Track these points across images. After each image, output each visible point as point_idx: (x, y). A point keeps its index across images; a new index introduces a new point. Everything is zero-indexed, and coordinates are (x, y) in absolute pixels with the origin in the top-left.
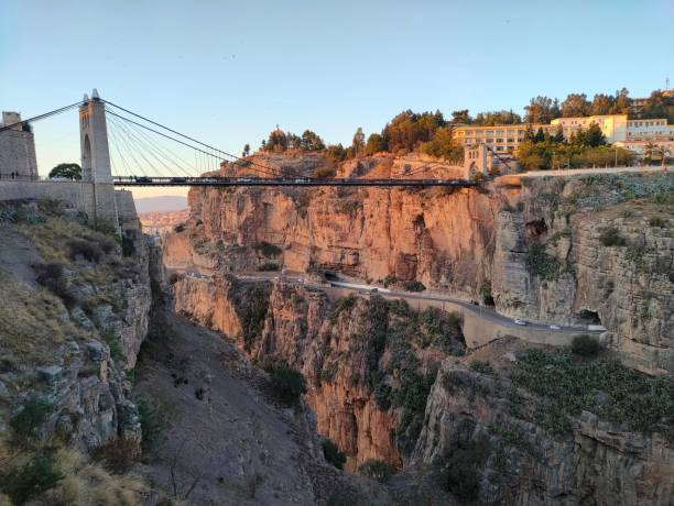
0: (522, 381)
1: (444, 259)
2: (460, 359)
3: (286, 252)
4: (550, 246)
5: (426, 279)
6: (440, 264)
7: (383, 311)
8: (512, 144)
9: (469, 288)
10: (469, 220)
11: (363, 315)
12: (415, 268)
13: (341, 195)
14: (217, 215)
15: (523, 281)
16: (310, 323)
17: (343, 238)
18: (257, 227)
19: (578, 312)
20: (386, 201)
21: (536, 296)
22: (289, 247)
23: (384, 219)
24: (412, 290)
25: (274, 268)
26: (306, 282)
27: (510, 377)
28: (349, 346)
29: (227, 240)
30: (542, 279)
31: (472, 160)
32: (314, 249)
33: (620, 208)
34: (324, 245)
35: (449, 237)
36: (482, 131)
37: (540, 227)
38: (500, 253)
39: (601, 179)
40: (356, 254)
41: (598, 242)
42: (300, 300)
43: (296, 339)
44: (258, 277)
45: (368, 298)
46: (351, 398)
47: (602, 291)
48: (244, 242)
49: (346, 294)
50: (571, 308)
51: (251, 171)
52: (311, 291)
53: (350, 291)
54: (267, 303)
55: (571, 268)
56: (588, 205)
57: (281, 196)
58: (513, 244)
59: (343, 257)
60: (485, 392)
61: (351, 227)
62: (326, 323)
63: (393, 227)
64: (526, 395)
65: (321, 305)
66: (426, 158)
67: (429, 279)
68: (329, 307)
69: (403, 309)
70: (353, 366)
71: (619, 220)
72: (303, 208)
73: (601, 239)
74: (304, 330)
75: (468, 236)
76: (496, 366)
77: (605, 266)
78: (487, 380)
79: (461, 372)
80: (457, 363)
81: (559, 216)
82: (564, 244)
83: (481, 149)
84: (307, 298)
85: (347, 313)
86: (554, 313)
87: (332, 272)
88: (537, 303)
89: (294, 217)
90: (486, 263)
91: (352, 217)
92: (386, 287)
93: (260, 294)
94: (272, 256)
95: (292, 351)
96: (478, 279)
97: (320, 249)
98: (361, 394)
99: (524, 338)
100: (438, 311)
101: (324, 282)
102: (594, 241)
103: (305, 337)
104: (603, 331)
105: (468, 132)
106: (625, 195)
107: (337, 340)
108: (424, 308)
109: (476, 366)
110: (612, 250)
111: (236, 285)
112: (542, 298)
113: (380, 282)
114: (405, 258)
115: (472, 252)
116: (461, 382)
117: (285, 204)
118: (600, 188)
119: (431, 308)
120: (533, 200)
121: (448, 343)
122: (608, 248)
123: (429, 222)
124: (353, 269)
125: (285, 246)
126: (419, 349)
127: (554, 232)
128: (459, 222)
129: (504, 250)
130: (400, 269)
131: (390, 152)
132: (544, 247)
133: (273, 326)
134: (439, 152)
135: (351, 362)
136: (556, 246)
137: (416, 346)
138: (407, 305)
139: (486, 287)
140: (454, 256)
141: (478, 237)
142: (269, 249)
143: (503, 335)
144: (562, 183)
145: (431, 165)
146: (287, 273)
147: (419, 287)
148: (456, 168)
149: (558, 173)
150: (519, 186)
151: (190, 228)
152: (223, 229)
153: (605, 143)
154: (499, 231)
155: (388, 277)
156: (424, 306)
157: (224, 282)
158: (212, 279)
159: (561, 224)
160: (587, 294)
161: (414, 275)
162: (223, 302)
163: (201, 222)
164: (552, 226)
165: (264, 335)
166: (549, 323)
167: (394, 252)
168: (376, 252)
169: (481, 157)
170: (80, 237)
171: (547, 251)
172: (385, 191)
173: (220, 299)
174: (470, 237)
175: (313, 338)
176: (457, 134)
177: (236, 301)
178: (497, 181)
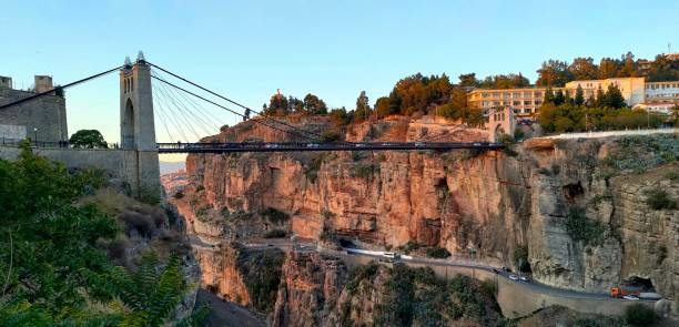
1: (470, 224)
3: (294, 218)
4: (590, 209)
5: (451, 245)
6: (466, 229)
7: (408, 280)
8: (529, 107)
9: (499, 254)
10: (497, 184)
11: (387, 284)
12: (438, 235)
13: (356, 159)
15: (565, 247)
16: (327, 294)
17: (360, 203)
18: (264, 192)
19: (627, 279)
20: (405, 165)
21: (580, 262)
22: (297, 213)
23: (403, 182)
24: (437, 257)
25: (282, 235)
26: (319, 248)
28: (375, 318)
29: (232, 206)
30: (584, 245)
31: (498, 122)
32: (329, 215)
33: (663, 170)
34: (340, 211)
35: (475, 200)
36: (498, 94)
37: (575, 190)
38: (538, 218)
39: (637, 141)
40: (374, 219)
41: (645, 206)
42: (316, 269)
43: (313, 310)
44: (265, 245)
45: (391, 266)
47: (655, 257)
48: (250, 209)
49: (365, 261)
50: (619, 275)
51: (254, 135)
52: (327, 259)
53: (370, 259)
54: (279, 274)
55: (615, 233)
56: (627, 167)
57: (289, 160)
58: (552, 209)
59: (359, 223)
61: (368, 193)
62: (345, 293)
63: (413, 190)
65: (338, 274)
66: (442, 121)
67: (455, 245)
68: (347, 276)
69: (430, 277)
71: (666, 183)
72: (313, 172)
73: (649, 202)
74: (321, 301)
75: (496, 199)
77: (654, 230)
81: (597, 179)
82: (605, 208)
83: (507, 112)
84: (323, 266)
85: (369, 283)
86: (601, 281)
87: (347, 238)
88: (581, 269)
89: (303, 182)
90: (518, 226)
91: (369, 182)
92: (407, 254)
93: (272, 263)
94: (280, 223)
96: (509, 244)
97: (334, 215)
99: (573, 308)
100: (467, 278)
101: (340, 249)
102: (641, 205)
103: (322, 309)
104: (658, 299)
105: (485, 95)
106: (663, 157)
107: (359, 311)
108: (452, 276)
110: (662, 214)
111: (245, 254)
112: (586, 265)
113: (401, 248)
114: (427, 223)
115: (502, 216)
117: (292, 169)
118: (637, 149)
119: (460, 275)
120: (568, 163)
121: (483, 312)
122: (657, 212)
123: (453, 186)
124: (370, 236)
125: (293, 212)
126: (451, 321)
127: (593, 195)
128: (486, 185)
129: (543, 214)
130: (422, 235)
131: (403, 115)
132: (583, 211)
133: (287, 297)
134: (456, 114)
136: (597, 209)
137: (447, 316)
138: (433, 273)
139: (522, 254)
140: (482, 221)
141: (508, 201)
142: (276, 215)
143: (548, 304)
144: (597, 145)
145: (449, 128)
146: (296, 240)
147: (444, 254)
148: (476, 130)
149: (591, 135)
150: (549, 149)
151: (189, 194)
152: (228, 195)
153: (625, 105)
154: (536, 196)
155: (409, 243)
156: (452, 273)
157: (232, 251)
158: (218, 249)
159: (600, 186)
160: (637, 259)
161: (438, 241)
162: (230, 272)
163: (202, 188)
164: (590, 190)
165: (277, 307)
166: (596, 291)
167: (415, 217)
168: (395, 217)
169: (507, 120)
170: (132, 209)
171: (588, 215)
172: (404, 154)
173: (227, 270)
174: (498, 201)
175: (331, 309)
176: (473, 97)
177: (245, 271)
178: (526, 143)
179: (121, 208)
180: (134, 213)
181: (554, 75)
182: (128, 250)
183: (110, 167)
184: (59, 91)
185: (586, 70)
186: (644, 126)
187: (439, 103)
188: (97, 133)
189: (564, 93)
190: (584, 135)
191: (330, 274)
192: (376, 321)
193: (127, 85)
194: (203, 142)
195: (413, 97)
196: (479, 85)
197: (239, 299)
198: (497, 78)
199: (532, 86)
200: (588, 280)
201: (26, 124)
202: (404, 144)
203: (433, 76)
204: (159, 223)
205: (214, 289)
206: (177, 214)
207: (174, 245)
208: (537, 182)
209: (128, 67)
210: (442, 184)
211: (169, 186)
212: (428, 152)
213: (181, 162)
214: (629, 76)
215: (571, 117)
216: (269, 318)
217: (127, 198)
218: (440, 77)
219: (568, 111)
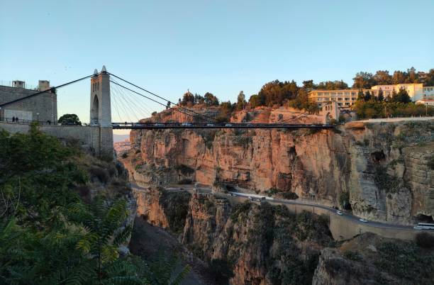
0: (385, 267)
1: (311, 177)
2: (335, 249)
3: (197, 172)
4: (390, 169)
5: (298, 191)
6: (308, 180)
7: (270, 213)
8: (348, 101)
9: (330, 198)
10: (328, 151)
11: (257, 216)
12: (290, 184)
13: (237, 134)
14: (151, 146)
15: (374, 193)
16: (218, 221)
17: (239, 162)
18: (178, 155)
19: (415, 215)
20: (268, 138)
21: (384, 203)
22: (199, 168)
23: (267, 150)
24: (289, 199)
25: (189, 182)
26: (213, 192)
27: (375, 264)
28: (248, 238)
29: (158, 163)
30: (387, 192)
31: (328, 111)
32: (219, 170)
34: (226, 167)
35: (314, 162)
36: (328, 93)
37: (379, 156)
38: (355, 174)
39: (419, 124)
40: (248, 173)
41: (426, 167)
42: (211, 205)
43: (208, 233)
44: (177, 189)
45: (259, 204)
46: (250, 277)
48: (169, 165)
49: (242, 200)
50: (410, 213)
51: (173, 118)
52: (218, 198)
53: (246, 199)
54: (187, 208)
55: (407, 185)
56: (413, 141)
57: (194, 134)
58: (364, 168)
59: (239, 175)
60: (358, 276)
61: (245, 155)
62: (229, 221)
63: (273, 154)
64: (388, 277)
65: (225, 208)
66: (292, 110)
67: (301, 191)
68: (231, 210)
69: (284, 211)
70: (251, 253)
72: (209, 142)
73: (428, 164)
74: (213, 226)
75: (328, 161)
76: (363, 255)
78: (358, 265)
79: (338, 260)
80: (334, 252)
81: (394, 149)
82: (400, 169)
83: (334, 105)
84: (215, 203)
85: (245, 215)
86: (398, 216)
87: (231, 185)
88: (385, 209)
89: (203, 148)
90: (342, 179)
91: (245, 148)
92: (270, 196)
93: (182, 200)
94: (188, 174)
95: (205, 242)
96: (337, 191)
97: (223, 170)
98: (258, 274)
99: (379, 234)
100: (309, 213)
101: (226, 192)
102: (423, 166)
103: (214, 232)
105: (319, 94)
107: (238, 233)
108: (299, 211)
109: (349, 255)
111: (165, 194)
112: (388, 205)
113: (266, 192)
114: (283, 176)
115: (332, 172)
116: (339, 267)
117: (196, 140)
118: (420, 130)
119: (304, 211)
120: (375, 138)
121: (320, 236)
123: (299, 152)
124: (246, 184)
125: (196, 168)
126: (299, 241)
127: (391, 160)
128: (321, 152)
129: (359, 171)
130: (280, 184)
131: (267, 106)
132: (385, 169)
133: (192, 223)
134: (301, 106)
135: (250, 250)
136: (394, 169)
137: (296, 238)
138: (287, 209)
139: (345, 197)
140: (318, 175)
141: (335, 162)
142: (186, 170)
143: (363, 231)
144: (393, 127)
145: (297, 115)
146: (198, 186)
147: (294, 196)
148: (314, 116)
149: (389, 120)
150: (362, 129)
151: (131, 155)
152: (155, 156)
153: (411, 101)
154: (354, 159)
155: (271, 189)
156: (299, 210)
157: (157, 192)
158: (149, 191)
159: (396, 154)
160: (422, 202)
161: (290, 188)
162: (156, 206)
163: (139, 151)
164: (389, 155)
165: (185, 230)
166: (395, 223)
167: (275, 172)
168: (262, 172)
169: (334, 110)
170: (95, 164)
171: (388, 172)
172: (268, 131)
173: (154, 205)
174: (329, 162)
175: (220, 232)
176: (312, 95)
177: (165, 206)
178: (347, 125)
179: (88, 163)
180: (96, 167)
181: (364, 81)
182: (92, 191)
183: (83, 138)
184: (53, 90)
185: (385, 79)
186: (424, 114)
187: (290, 99)
188: (75, 116)
189: (371, 93)
190: (384, 120)
191: (220, 209)
192: (250, 240)
193: (95, 86)
194: (141, 122)
195: (274, 95)
196: (316, 88)
197: (161, 224)
198: (327, 83)
199: (350, 88)
200: (389, 216)
201: (32, 111)
202: (268, 125)
203: (286, 82)
204: (112, 173)
205: (145, 217)
206: (123, 167)
207: (120, 188)
208: (354, 150)
209: (96, 75)
210: (292, 150)
211: (119, 150)
212: (283, 130)
213: (127, 135)
214: (412, 82)
215: (375, 109)
216: (180, 237)
217: (92, 157)
218: (291, 82)
219: (373, 105)
